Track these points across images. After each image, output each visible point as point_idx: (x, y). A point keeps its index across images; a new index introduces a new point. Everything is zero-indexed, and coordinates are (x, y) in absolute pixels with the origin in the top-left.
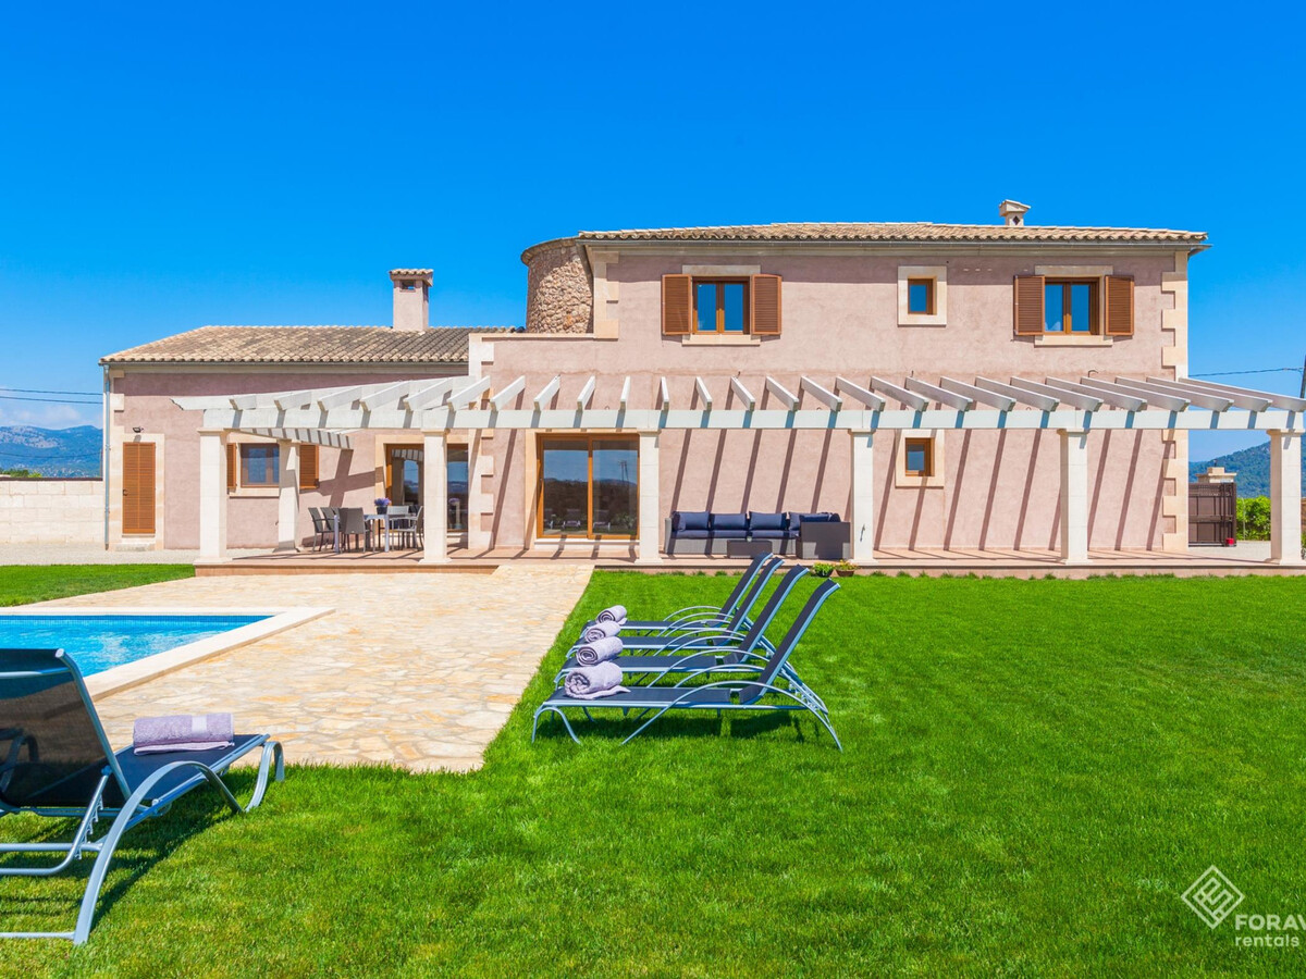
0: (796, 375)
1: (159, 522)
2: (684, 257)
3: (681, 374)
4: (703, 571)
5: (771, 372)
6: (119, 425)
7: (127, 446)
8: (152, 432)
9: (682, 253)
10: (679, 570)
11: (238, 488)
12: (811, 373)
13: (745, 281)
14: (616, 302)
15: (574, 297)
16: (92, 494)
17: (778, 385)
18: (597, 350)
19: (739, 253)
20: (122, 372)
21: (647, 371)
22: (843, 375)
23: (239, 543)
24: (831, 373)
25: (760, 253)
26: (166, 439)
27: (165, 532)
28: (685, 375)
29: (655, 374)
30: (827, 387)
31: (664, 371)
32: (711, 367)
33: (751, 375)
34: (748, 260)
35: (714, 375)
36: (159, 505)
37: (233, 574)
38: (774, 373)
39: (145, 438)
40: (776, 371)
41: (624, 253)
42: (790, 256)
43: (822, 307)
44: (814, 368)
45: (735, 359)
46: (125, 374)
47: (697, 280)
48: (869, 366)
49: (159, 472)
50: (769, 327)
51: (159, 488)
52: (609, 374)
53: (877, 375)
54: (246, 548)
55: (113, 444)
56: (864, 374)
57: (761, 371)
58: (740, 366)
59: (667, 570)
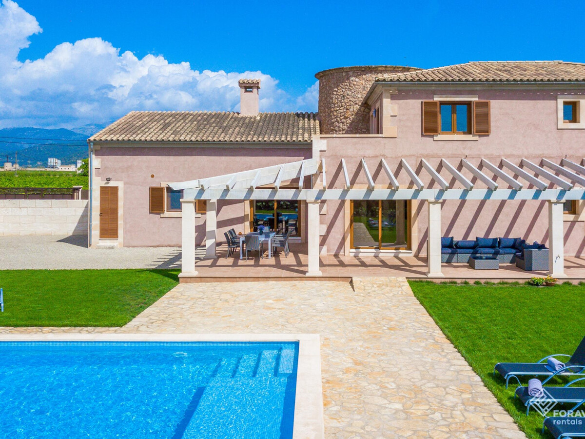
0: (499, 157)
1: (121, 232)
2: (435, 90)
3: (433, 157)
4: (467, 280)
5: (485, 156)
6: (99, 176)
7: (102, 188)
8: (116, 180)
9: (433, 88)
10: (453, 280)
11: (166, 212)
12: (507, 156)
13: (469, 104)
14: (396, 116)
15: (351, 101)
16: (67, 207)
17: (488, 162)
18: (385, 144)
19: (466, 88)
20: (100, 146)
21: (413, 155)
22: (526, 158)
23: (166, 244)
24: (519, 156)
25: (478, 88)
26: (124, 184)
27: (124, 237)
28: (435, 157)
29: (418, 157)
30: (516, 164)
31: (423, 155)
32: (450, 153)
33: (473, 158)
34: (471, 93)
35: (452, 157)
36: (120, 222)
37: (201, 282)
38: (486, 156)
39: (112, 184)
40: (487, 155)
41: (400, 88)
42: (495, 90)
43: (514, 119)
44: (509, 153)
45: (464, 148)
46: (101, 147)
47: (442, 103)
48: (541, 153)
49: (121, 203)
50: (484, 130)
51: (121, 212)
52: (391, 157)
53: (546, 157)
54: (170, 246)
55: (94, 187)
56: (537, 157)
57: (479, 155)
58: (467, 152)
59: (446, 280)
